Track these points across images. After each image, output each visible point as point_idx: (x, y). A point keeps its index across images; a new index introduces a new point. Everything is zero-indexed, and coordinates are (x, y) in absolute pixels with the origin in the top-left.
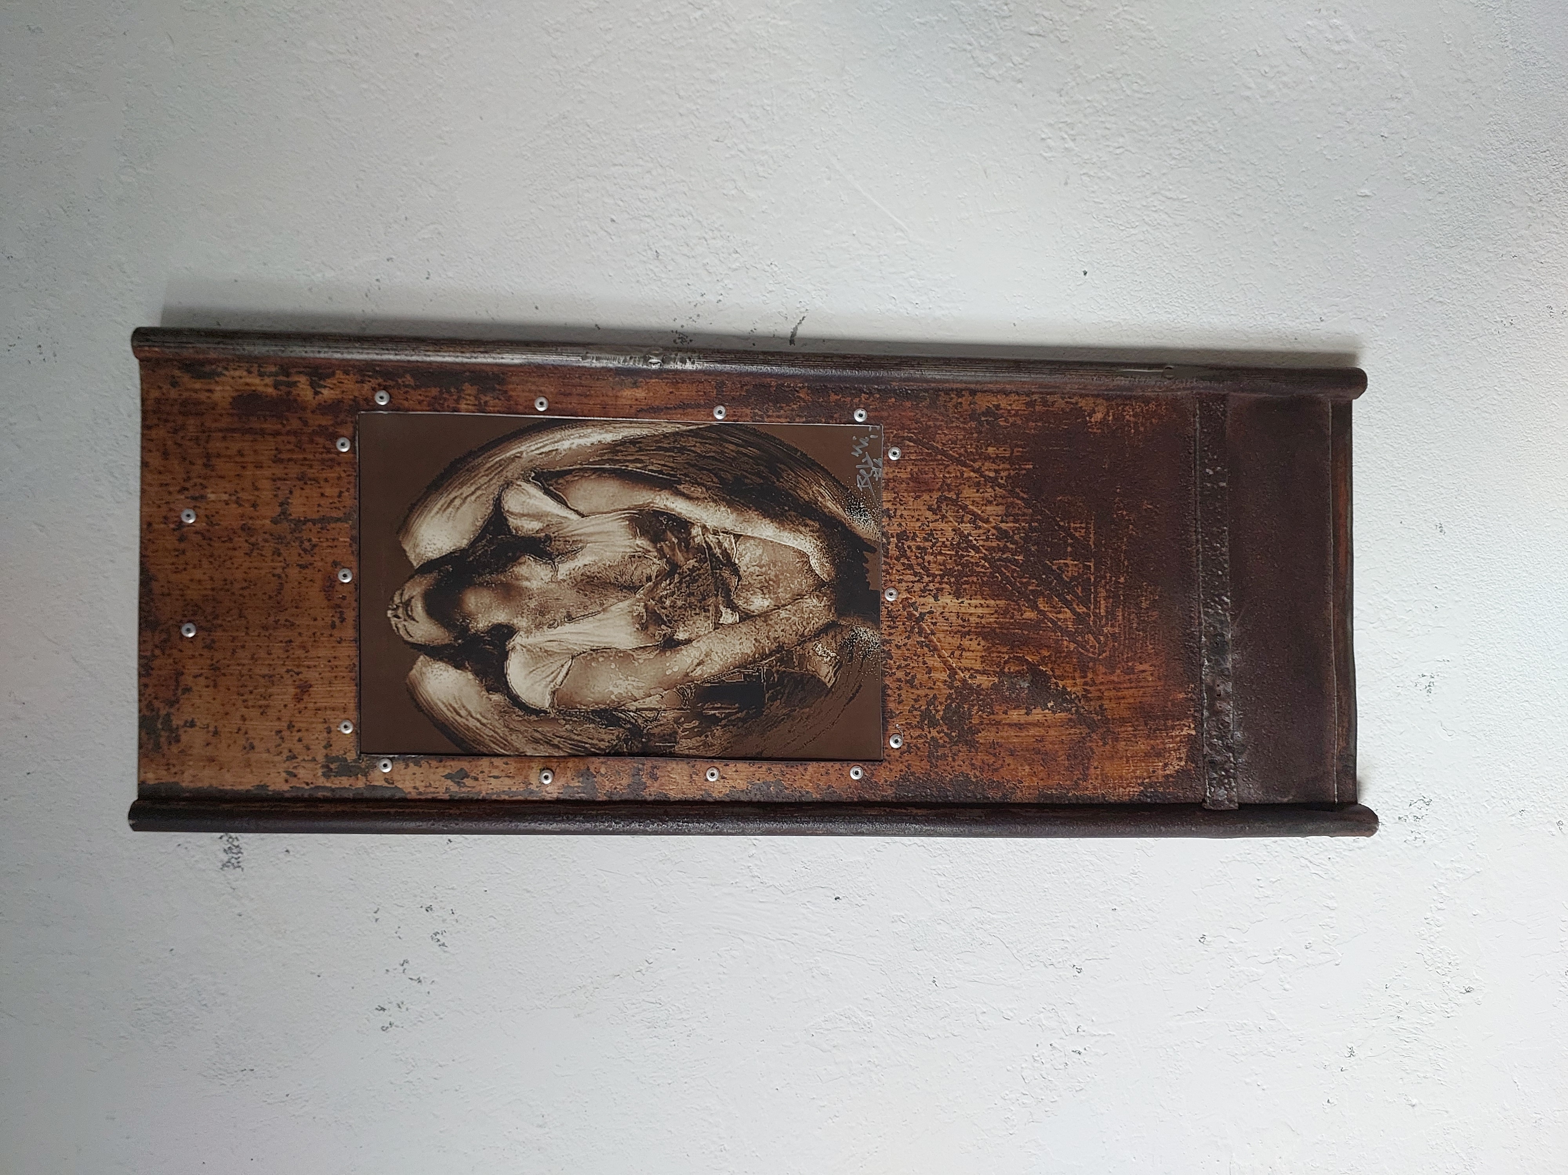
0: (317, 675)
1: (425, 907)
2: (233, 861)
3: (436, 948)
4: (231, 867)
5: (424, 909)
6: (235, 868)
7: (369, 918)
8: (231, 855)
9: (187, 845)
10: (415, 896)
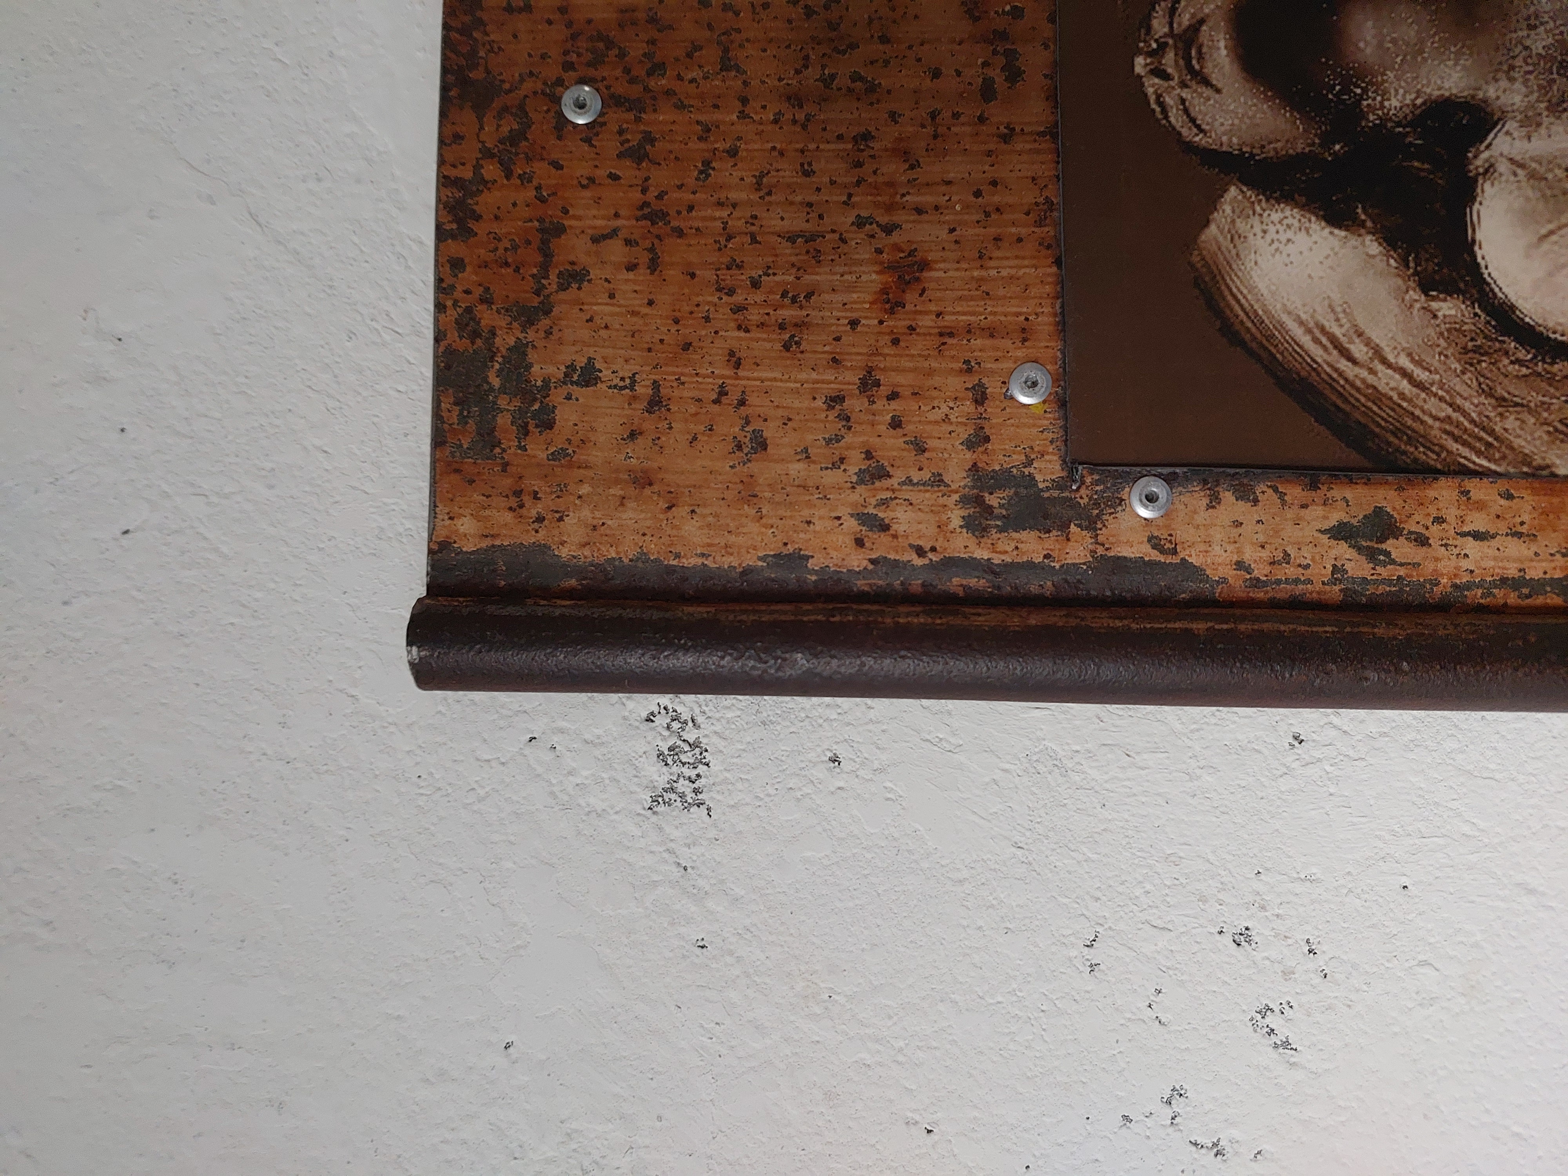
0: (944, 234)
1: (1229, 930)
2: (683, 786)
3: (1268, 1056)
4: (678, 804)
5: (1227, 939)
6: (687, 807)
7: (1070, 959)
8: (675, 769)
9: (555, 739)
10: (1203, 899)
